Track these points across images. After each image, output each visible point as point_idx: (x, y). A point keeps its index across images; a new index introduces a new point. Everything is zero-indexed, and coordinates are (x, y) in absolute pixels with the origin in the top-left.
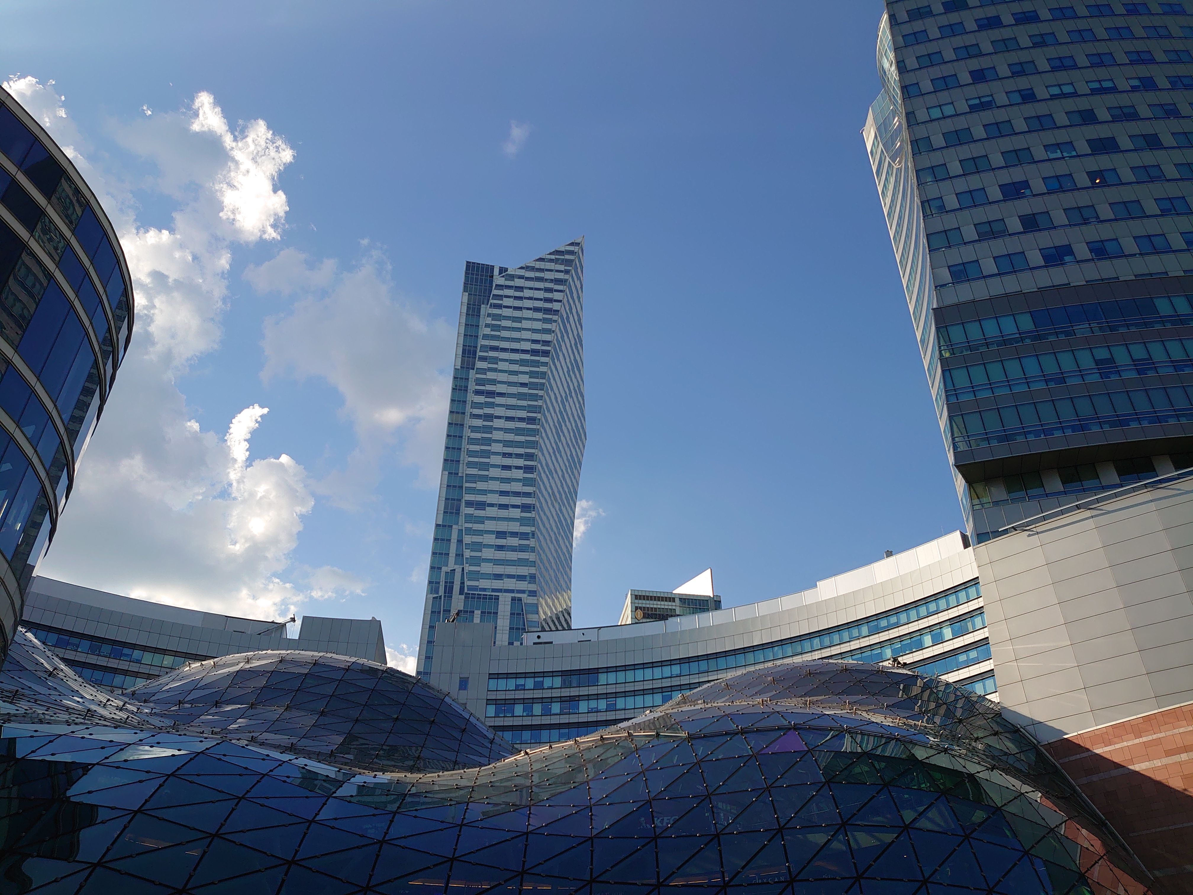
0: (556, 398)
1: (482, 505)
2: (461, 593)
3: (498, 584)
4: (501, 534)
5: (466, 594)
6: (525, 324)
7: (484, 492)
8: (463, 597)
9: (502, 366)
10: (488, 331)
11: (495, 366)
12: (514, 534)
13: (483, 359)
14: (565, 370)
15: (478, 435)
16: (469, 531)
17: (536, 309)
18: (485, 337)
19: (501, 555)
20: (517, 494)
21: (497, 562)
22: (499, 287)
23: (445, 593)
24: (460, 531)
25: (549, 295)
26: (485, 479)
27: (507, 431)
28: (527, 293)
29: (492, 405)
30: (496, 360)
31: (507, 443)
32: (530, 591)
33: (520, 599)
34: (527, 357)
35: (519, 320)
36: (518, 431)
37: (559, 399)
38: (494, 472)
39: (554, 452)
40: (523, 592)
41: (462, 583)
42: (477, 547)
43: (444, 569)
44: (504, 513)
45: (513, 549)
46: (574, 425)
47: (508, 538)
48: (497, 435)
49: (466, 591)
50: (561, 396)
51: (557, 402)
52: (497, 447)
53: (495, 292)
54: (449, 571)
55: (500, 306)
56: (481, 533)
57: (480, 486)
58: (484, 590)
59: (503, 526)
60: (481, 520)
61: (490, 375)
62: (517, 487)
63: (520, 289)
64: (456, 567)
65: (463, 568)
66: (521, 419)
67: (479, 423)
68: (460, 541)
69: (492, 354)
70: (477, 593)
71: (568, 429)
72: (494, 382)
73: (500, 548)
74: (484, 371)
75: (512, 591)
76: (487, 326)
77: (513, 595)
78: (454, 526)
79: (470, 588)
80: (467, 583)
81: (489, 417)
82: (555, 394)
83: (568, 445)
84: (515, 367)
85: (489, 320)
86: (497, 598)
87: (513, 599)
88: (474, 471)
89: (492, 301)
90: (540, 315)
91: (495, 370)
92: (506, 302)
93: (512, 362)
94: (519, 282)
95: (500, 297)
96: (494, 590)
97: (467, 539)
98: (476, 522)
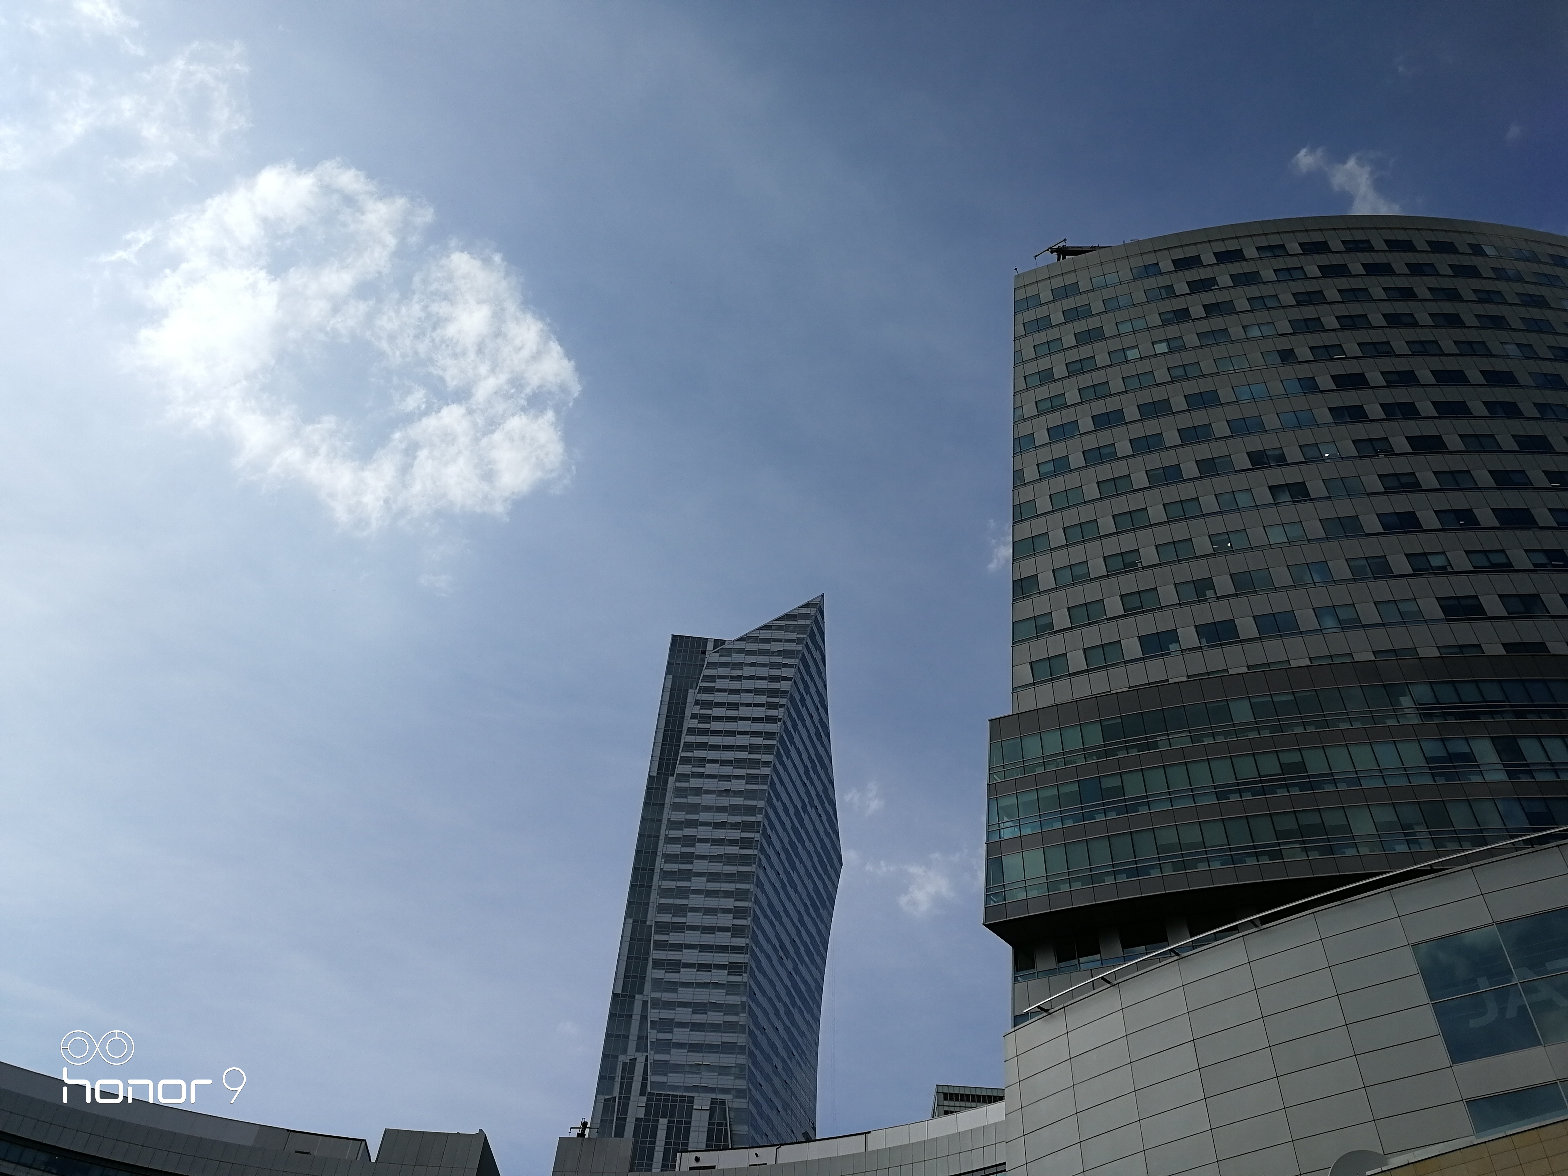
0: (786, 810)
1: (675, 966)
2: (643, 1091)
3: (693, 1080)
4: (700, 1008)
5: (650, 1094)
6: (744, 712)
7: (678, 947)
8: (645, 1098)
9: (710, 769)
10: (694, 724)
11: (701, 770)
12: (717, 1007)
13: (686, 761)
14: (802, 770)
15: (674, 867)
16: (657, 1004)
17: (758, 691)
18: (691, 731)
19: (697, 1037)
20: (723, 949)
21: (694, 1048)
22: (711, 665)
23: (620, 1093)
24: (645, 1003)
25: (775, 672)
26: (680, 928)
27: (713, 859)
28: (747, 671)
29: (694, 824)
30: (702, 761)
31: (713, 877)
32: (738, 1090)
33: (723, 1102)
34: (744, 755)
35: (735, 706)
36: (729, 859)
37: (792, 811)
38: (692, 919)
39: (784, 887)
40: (728, 1091)
41: (645, 1079)
42: (665, 1025)
43: (622, 1058)
44: (704, 977)
45: (715, 1028)
46: (818, 846)
47: (709, 1013)
48: (699, 866)
49: (649, 1089)
50: (795, 807)
51: (788, 815)
52: (698, 883)
53: (707, 672)
54: (628, 1061)
55: (711, 690)
56: (670, 1005)
57: (674, 938)
58: (675, 1088)
59: (702, 996)
60: (673, 986)
61: (694, 783)
62: (724, 939)
63: (739, 665)
64: (638, 1054)
65: (647, 1056)
66: (733, 842)
67: (676, 849)
68: (644, 1018)
69: (699, 754)
70: (664, 1093)
71: (809, 853)
72: (698, 791)
73: (697, 1027)
74: (684, 777)
75: (713, 1090)
76: (694, 717)
77: (714, 1096)
78: (637, 997)
79: (655, 1085)
80: (651, 1078)
81: (691, 841)
82: (784, 804)
83: (810, 876)
84: (727, 770)
85: (697, 710)
86: (691, 1100)
87: (713, 1102)
88: (666, 918)
89: (701, 684)
90: (762, 699)
91: (701, 775)
92: (720, 684)
93: (724, 763)
94: (737, 658)
95: (712, 678)
96: (688, 1089)
97: (654, 1015)
98: (666, 990)
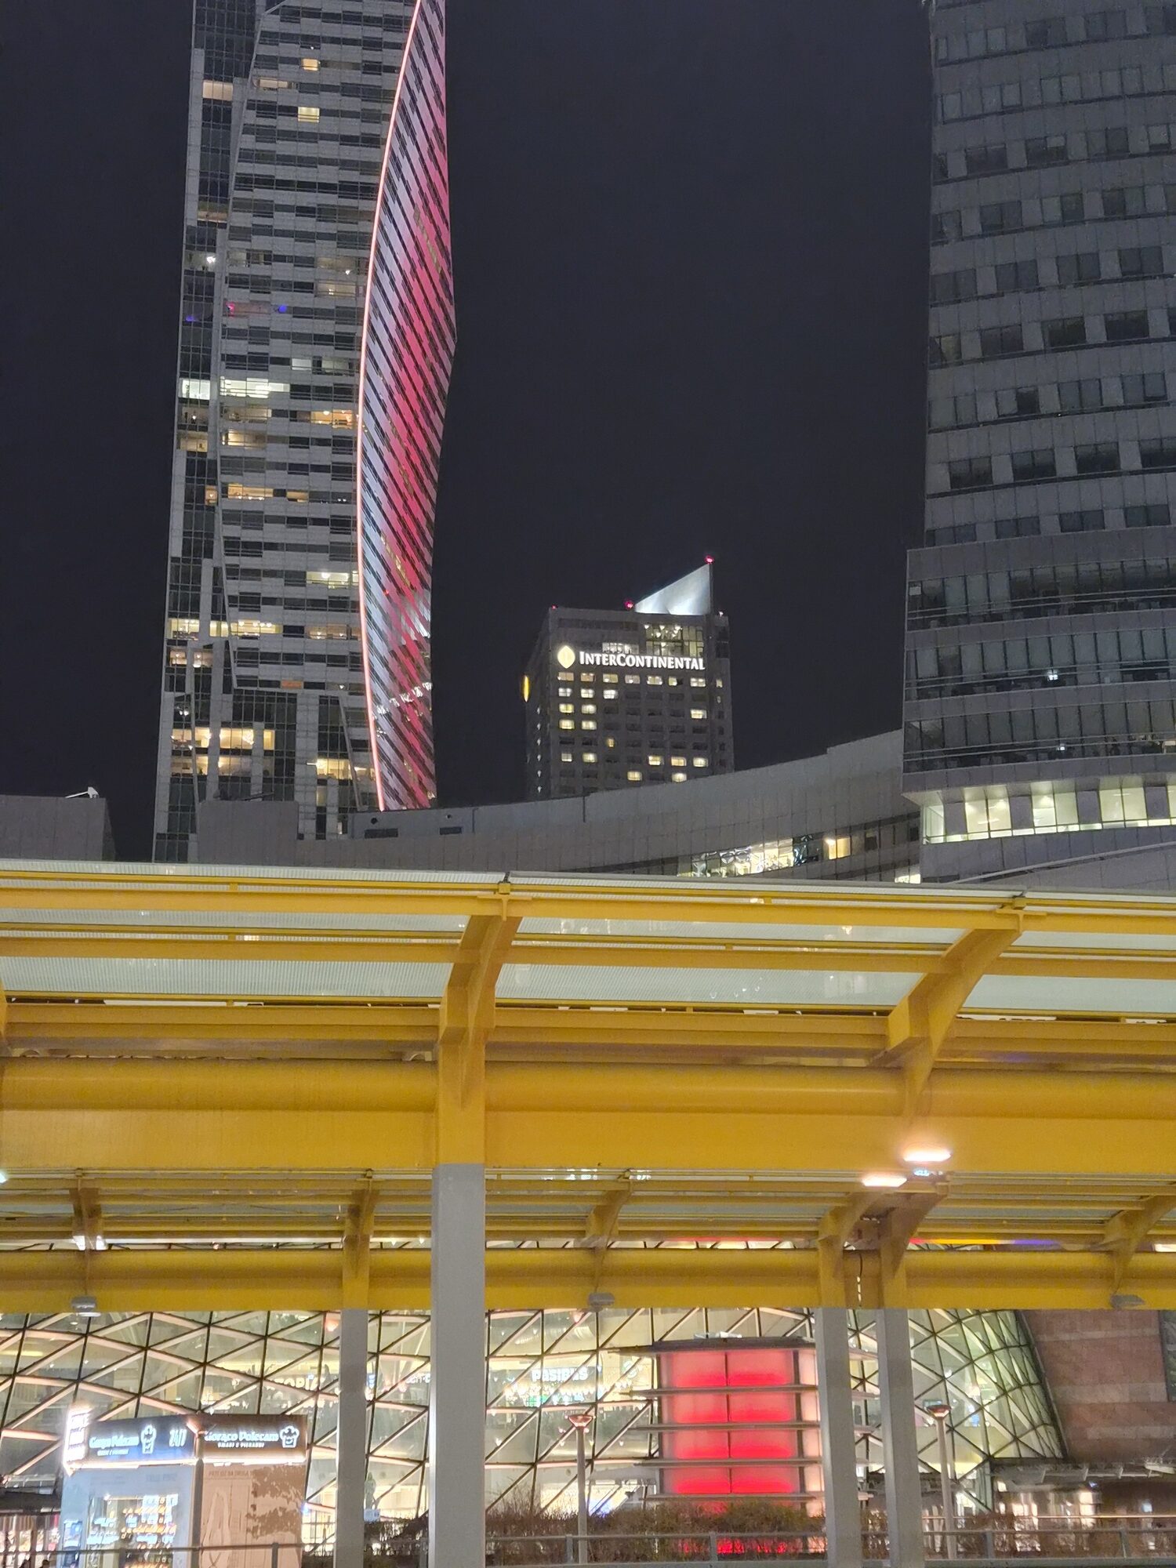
1: (256, 519)
2: (227, 687)
3: (295, 671)
5: (236, 689)
8: (230, 697)
10: (248, 142)
11: (266, 221)
13: (241, 205)
16: (234, 572)
18: (246, 156)
22: (271, 37)
23: (197, 689)
26: (259, 465)
29: (265, 308)
33: (335, 701)
41: (227, 672)
42: (250, 601)
49: (235, 685)
54: (201, 648)
58: (268, 683)
60: (254, 549)
63: (314, 42)
64: (213, 640)
69: (261, 194)
70: (255, 689)
72: (267, 257)
74: (246, 233)
75: (321, 686)
76: (247, 130)
77: (323, 693)
78: (206, 562)
79: (242, 681)
80: (237, 671)
84: (309, 224)
86: (294, 699)
87: (323, 700)
89: (254, 72)
91: (268, 231)
93: (303, 211)
96: (287, 684)
97: (232, 587)
98: (246, 554)
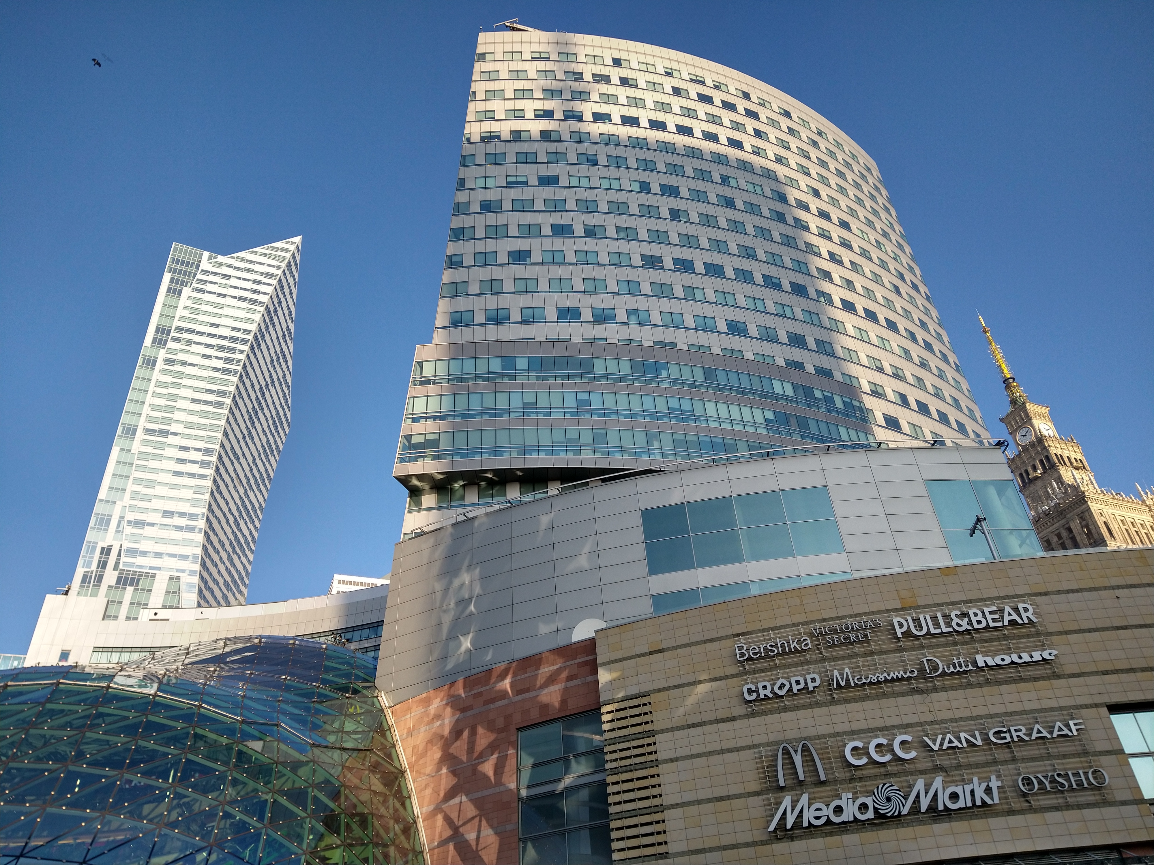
0: (252, 385)
2: (116, 568)
4: (168, 514)
5: (121, 570)
6: (227, 311)
7: (156, 471)
8: (117, 572)
9: (195, 348)
10: (186, 313)
11: (188, 348)
12: (182, 514)
13: (176, 340)
15: (159, 414)
16: (133, 508)
17: (242, 299)
19: (165, 534)
20: (191, 475)
21: (160, 541)
23: (98, 567)
24: (124, 507)
25: (256, 287)
27: (191, 412)
28: (234, 282)
31: (189, 425)
32: (191, 571)
33: (178, 578)
34: (224, 343)
35: (221, 306)
36: (203, 414)
37: (257, 388)
38: (170, 452)
39: (244, 437)
40: (183, 571)
42: (140, 524)
43: (101, 544)
44: (174, 493)
45: (180, 529)
46: (274, 413)
47: (175, 518)
48: (178, 416)
49: (121, 566)
50: (261, 386)
51: (254, 390)
52: (176, 428)
53: (200, 277)
54: (106, 546)
55: (202, 291)
56: (145, 510)
58: (141, 567)
59: (171, 506)
61: (181, 357)
62: (193, 468)
64: (115, 542)
65: (122, 544)
66: (208, 403)
67: (162, 402)
68: (122, 517)
69: (187, 336)
70: (132, 569)
71: (266, 417)
73: (164, 527)
76: (186, 308)
77: (172, 574)
78: (118, 502)
79: (126, 564)
80: (123, 559)
81: (174, 397)
82: (252, 382)
83: (264, 433)
84: (210, 352)
85: (189, 303)
87: (171, 578)
88: (147, 449)
90: (244, 305)
91: (187, 352)
92: (210, 287)
93: (207, 346)
94: (227, 270)
95: (205, 282)
96: (151, 568)
97: (131, 516)
98: (142, 500)
